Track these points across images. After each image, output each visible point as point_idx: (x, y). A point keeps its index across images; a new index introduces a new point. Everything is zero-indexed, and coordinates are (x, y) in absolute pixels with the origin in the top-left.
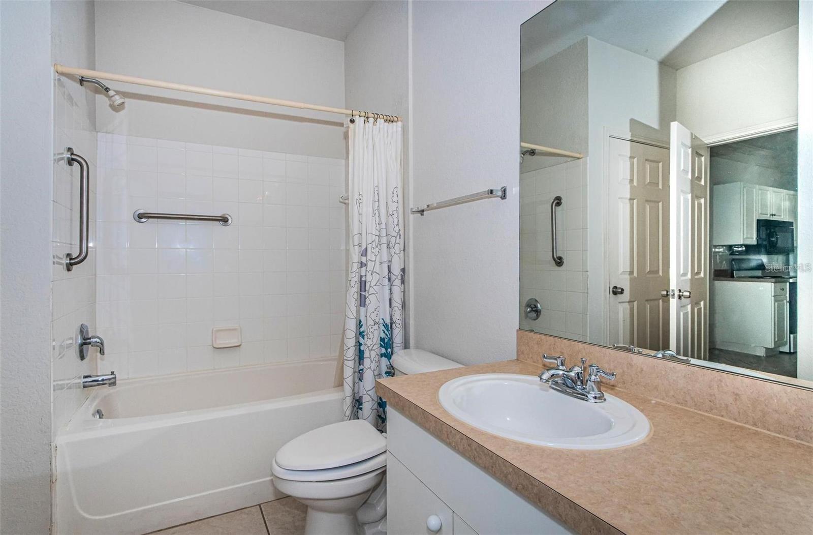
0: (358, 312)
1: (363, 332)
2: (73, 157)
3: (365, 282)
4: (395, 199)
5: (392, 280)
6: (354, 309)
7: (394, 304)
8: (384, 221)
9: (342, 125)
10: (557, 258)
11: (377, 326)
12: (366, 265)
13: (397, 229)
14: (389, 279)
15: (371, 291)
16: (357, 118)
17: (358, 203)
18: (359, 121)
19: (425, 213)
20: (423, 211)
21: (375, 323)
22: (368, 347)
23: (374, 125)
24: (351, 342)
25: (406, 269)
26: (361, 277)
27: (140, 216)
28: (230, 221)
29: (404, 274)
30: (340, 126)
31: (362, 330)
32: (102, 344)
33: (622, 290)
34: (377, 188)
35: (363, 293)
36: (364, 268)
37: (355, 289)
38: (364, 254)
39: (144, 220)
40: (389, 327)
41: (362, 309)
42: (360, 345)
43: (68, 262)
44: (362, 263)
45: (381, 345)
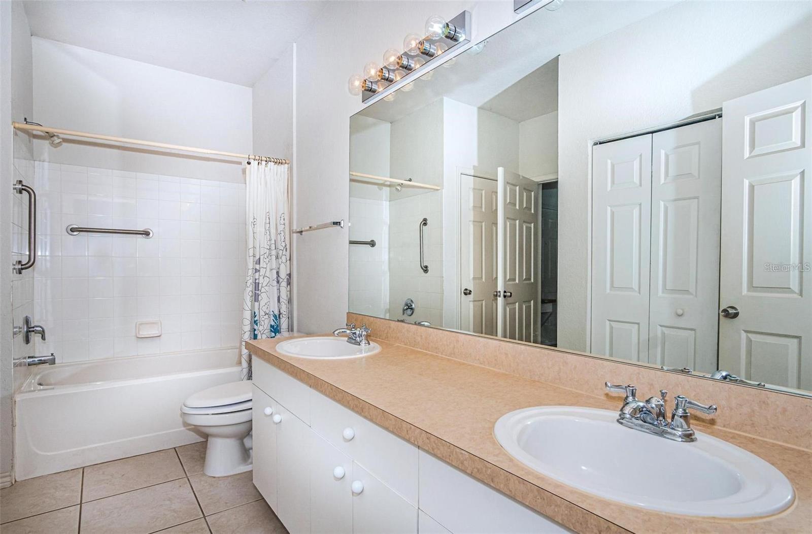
0: (253, 306)
1: (257, 320)
2: (23, 187)
3: (259, 283)
4: (282, 222)
5: (280, 282)
6: (249, 304)
7: (281, 300)
8: (273, 238)
9: (240, 163)
10: (424, 267)
11: (267, 316)
12: (259, 271)
13: (283, 244)
14: (278, 282)
15: (263, 290)
16: (252, 161)
17: (253, 225)
18: (254, 163)
19: (303, 233)
20: (302, 232)
21: (266, 314)
22: (260, 331)
23: (266, 167)
24: (247, 328)
25: (292, 274)
26: (256, 279)
27: (73, 230)
28: (151, 235)
29: (290, 278)
30: (239, 164)
31: (256, 319)
32: (43, 331)
33: (470, 291)
34: (268, 214)
35: (257, 292)
36: (257, 274)
37: (250, 288)
38: (258, 263)
39: (75, 233)
40: (277, 317)
41: (257, 304)
42: (255, 330)
43: (20, 267)
44: (256, 269)
45: (271, 331)
